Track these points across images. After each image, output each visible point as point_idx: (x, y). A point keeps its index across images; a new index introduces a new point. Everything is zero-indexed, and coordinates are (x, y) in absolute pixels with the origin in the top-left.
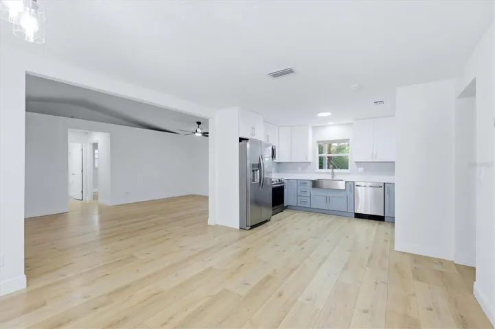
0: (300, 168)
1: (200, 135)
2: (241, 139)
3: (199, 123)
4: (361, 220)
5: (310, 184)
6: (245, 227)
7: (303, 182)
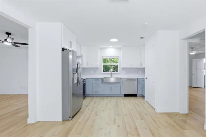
0: (92, 72)
1: (10, 44)
2: (63, 50)
3: (8, 34)
4: (127, 98)
5: (100, 80)
6: (68, 118)
7: (96, 80)
